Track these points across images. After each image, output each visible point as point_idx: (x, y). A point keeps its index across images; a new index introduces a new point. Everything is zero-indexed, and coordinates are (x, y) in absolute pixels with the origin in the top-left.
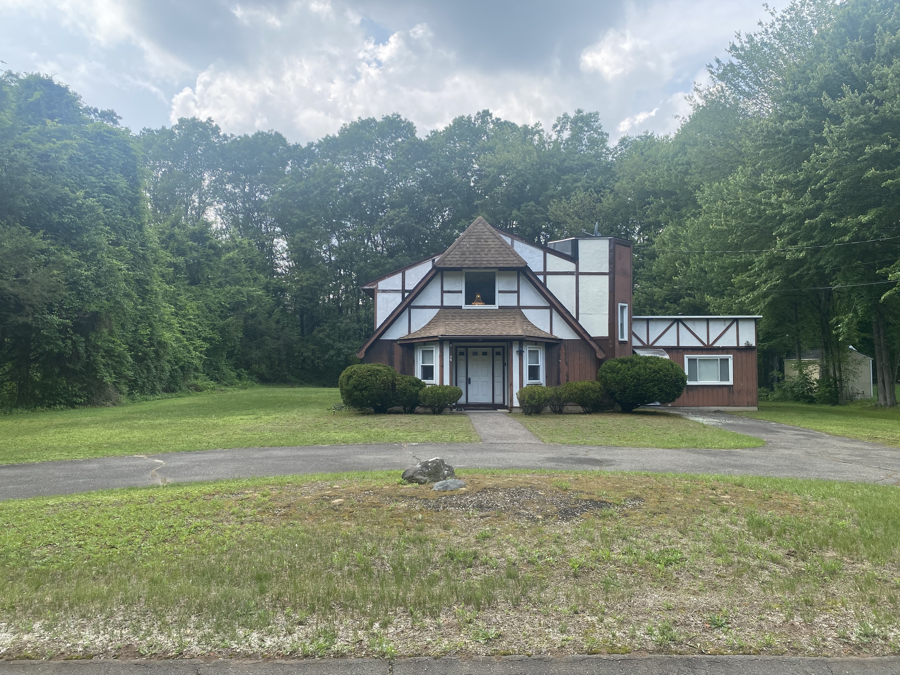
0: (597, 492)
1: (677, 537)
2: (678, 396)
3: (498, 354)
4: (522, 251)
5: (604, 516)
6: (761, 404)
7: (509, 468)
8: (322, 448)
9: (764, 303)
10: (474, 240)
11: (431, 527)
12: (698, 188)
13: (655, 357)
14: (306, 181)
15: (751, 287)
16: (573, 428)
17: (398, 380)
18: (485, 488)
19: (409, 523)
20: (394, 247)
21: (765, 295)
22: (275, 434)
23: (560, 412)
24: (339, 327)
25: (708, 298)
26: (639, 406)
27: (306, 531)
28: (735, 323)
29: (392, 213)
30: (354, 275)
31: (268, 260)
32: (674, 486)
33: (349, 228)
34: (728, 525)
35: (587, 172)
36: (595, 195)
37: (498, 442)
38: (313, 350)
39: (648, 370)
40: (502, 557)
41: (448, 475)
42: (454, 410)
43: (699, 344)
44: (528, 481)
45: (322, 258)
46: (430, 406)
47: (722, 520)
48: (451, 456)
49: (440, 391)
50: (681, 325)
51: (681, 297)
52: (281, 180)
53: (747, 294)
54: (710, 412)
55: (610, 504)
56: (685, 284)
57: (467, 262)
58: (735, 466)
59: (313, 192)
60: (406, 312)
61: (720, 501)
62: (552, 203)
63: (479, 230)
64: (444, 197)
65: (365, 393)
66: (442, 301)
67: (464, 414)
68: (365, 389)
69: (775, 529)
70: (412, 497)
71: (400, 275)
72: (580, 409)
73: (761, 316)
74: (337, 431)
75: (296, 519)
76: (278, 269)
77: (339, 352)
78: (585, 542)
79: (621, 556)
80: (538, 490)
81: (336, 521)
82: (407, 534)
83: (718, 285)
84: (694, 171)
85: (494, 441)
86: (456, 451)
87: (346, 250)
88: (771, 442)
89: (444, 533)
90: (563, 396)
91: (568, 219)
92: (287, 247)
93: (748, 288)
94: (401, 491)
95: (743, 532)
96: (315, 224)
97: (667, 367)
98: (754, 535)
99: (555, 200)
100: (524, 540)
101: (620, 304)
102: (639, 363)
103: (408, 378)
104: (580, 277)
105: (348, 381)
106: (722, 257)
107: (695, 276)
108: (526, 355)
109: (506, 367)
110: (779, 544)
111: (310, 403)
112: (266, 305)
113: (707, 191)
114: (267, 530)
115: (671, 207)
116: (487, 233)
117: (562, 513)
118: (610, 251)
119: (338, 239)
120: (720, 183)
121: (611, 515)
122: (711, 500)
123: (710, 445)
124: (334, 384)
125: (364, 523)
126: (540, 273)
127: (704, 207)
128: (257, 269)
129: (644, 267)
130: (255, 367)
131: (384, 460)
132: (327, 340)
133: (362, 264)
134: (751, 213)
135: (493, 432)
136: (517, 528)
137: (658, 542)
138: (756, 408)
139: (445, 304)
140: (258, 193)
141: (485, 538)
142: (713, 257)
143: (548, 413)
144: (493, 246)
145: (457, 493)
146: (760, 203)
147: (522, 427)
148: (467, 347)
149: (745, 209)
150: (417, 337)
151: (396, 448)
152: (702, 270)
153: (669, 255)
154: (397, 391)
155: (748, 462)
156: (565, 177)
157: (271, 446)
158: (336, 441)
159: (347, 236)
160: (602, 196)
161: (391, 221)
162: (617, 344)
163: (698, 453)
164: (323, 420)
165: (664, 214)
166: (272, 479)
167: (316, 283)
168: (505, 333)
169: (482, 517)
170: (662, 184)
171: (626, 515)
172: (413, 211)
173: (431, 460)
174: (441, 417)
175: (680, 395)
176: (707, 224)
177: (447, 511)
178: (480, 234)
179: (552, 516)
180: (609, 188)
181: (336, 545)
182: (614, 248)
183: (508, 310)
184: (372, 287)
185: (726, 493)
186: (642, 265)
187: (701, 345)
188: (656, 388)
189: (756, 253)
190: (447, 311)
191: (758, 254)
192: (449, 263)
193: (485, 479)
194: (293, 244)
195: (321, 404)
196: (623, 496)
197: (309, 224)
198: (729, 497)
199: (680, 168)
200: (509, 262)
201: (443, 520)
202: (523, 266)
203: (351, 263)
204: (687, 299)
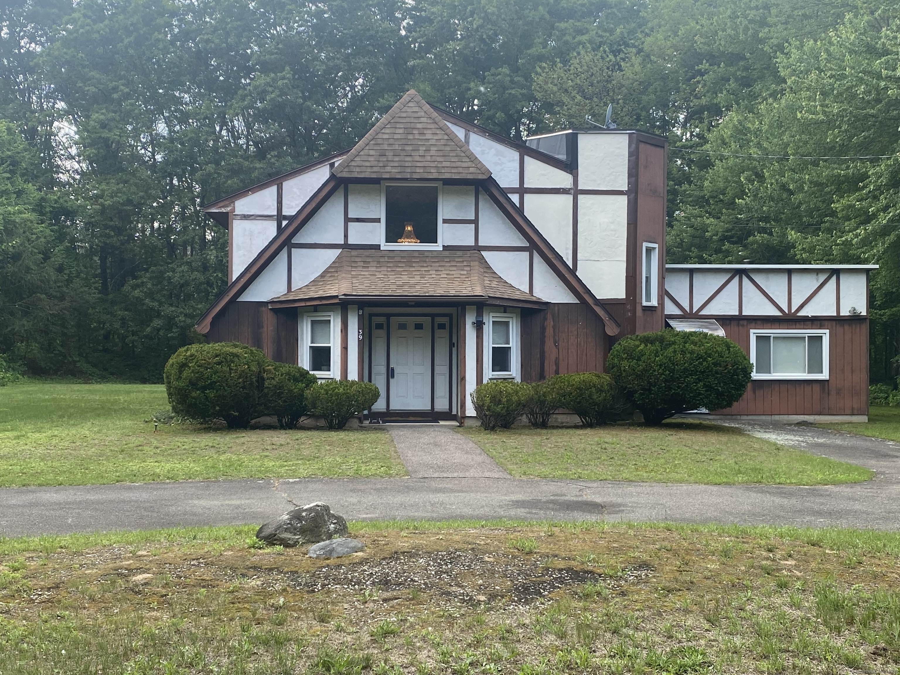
0: (581, 556)
1: (701, 628)
2: (737, 398)
3: (442, 326)
4: (483, 152)
5: (587, 596)
6: (873, 410)
7: (447, 519)
8: (130, 488)
9: (883, 244)
10: (401, 131)
11: (298, 618)
12: (780, 48)
13: (701, 333)
14: (111, 20)
15: (862, 218)
16: (562, 450)
17: (269, 371)
18: (396, 553)
19: (261, 613)
20: (268, 140)
21: (885, 231)
22: (49, 464)
23: (544, 425)
24: (169, 278)
25: (793, 235)
26: (673, 415)
27: (83, 629)
28: (834, 278)
29: (262, 80)
30: (198, 188)
31: (43, 160)
32: (707, 545)
33: (186, 104)
34: (786, 608)
35: (599, 17)
36: (611, 57)
37: (436, 475)
38: (123, 319)
39: (688, 355)
40: (412, 664)
41: (336, 532)
42: (366, 423)
43: (774, 312)
44: (470, 539)
45: (139, 158)
46: (323, 416)
47: (777, 600)
48: (354, 500)
49: (341, 390)
50: (745, 280)
51: (750, 233)
52: (66, 18)
53: (857, 228)
54: (790, 425)
55: (600, 575)
56: (756, 211)
57: (388, 169)
58: (819, 513)
59: (122, 41)
60: (284, 254)
61: (778, 570)
62: (539, 70)
63: (410, 114)
64: (354, 55)
65: (211, 394)
66: (346, 236)
67: (382, 429)
68: (211, 386)
69: (859, 613)
70: (271, 570)
71: (274, 189)
72: (576, 419)
73: (877, 266)
74: (160, 458)
75: (66, 608)
76: (61, 175)
77: (170, 322)
78: (552, 637)
79: (607, 661)
80: (484, 553)
81: (137, 610)
82: (255, 630)
83: (810, 213)
84: (776, 20)
85: (430, 473)
86: (363, 491)
87: (182, 144)
88: (883, 473)
89: (319, 628)
90: (549, 398)
91: (565, 99)
92: (77, 137)
93: (857, 220)
94: (253, 559)
95: (808, 619)
96: (127, 96)
97: (719, 349)
98: (826, 623)
99: (544, 65)
100: (451, 636)
101: (645, 245)
102: (674, 343)
103: (286, 368)
104: (580, 197)
105: (181, 372)
106: (818, 165)
107: (772, 198)
108: (488, 329)
109: (454, 350)
110: (863, 638)
111: (115, 411)
112: (38, 238)
113: (795, 54)
114: (15, 627)
115: (736, 80)
116: (422, 120)
117: (519, 591)
118: (630, 155)
119: (169, 123)
120: (816, 41)
121: (599, 594)
122: (761, 567)
123: (783, 480)
124: (157, 379)
125: (184, 614)
126: (513, 191)
127: (789, 82)
128: (22, 175)
129: (690, 183)
130: (21, 346)
131: (238, 507)
132: (147, 301)
133: (210, 168)
134: (864, 93)
135: (428, 459)
136: (442, 617)
137: (670, 637)
138: (865, 419)
139: (351, 241)
140: (26, 40)
141: (386, 634)
142: (802, 167)
143: (524, 427)
144: (433, 142)
145: (347, 562)
146: (879, 77)
147: (478, 451)
148: (388, 316)
149: (856, 86)
150: (302, 297)
151: (260, 488)
152: (784, 187)
153: (731, 162)
154: (266, 391)
155: (843, 505)
156: (562, 25)
157: (40, 485)
158: (155, 476)
159: (184, 119)
160: (624, 60)
161: (262, 95)
162: (639, 312)
163: (762, 492)
164: (135, 441)
165: (725, 92)
166: (35, 541)
167: (129, 202)
168: (452, 292)
169: (385, 600)
170: (723, 43)
171: (623, 594)
172: (300, 77)
173: (307, 507)
174: (342, 435)
175: (740, 395)
176: (792, 109)
177: (329, 592)
178: (412, 120)
179: (502, 597)
180: (634, 46)
181: (131, 650)
182: (637, 148)
183: (459, 253)
184: (223, 210)
185: (790, 556)
186: (687, 178)
187: (778, 313)
188: (701, 384)
189: (872, 161)
190: (354, 253)
191: (875, 161)
192: (358, 169)
193: (398, 537)
194: (88, 131)
195: (134, 413)
196: (621, 562)
197: (115, 96)
198: (793, 563)
199: (752, 14)
200: (461, 170)
201: (321, 605)
202: (485, 177)
203: (192, 166)
204: (758, 237)
